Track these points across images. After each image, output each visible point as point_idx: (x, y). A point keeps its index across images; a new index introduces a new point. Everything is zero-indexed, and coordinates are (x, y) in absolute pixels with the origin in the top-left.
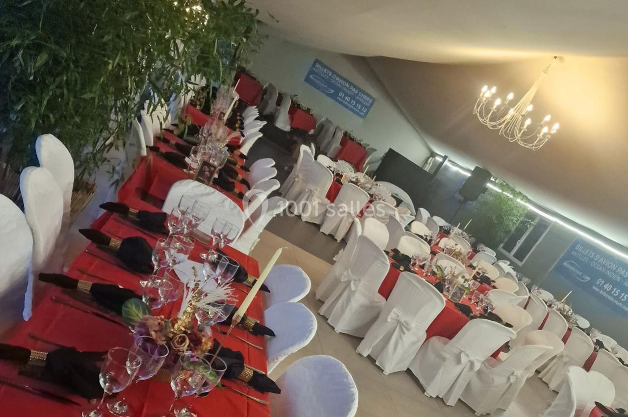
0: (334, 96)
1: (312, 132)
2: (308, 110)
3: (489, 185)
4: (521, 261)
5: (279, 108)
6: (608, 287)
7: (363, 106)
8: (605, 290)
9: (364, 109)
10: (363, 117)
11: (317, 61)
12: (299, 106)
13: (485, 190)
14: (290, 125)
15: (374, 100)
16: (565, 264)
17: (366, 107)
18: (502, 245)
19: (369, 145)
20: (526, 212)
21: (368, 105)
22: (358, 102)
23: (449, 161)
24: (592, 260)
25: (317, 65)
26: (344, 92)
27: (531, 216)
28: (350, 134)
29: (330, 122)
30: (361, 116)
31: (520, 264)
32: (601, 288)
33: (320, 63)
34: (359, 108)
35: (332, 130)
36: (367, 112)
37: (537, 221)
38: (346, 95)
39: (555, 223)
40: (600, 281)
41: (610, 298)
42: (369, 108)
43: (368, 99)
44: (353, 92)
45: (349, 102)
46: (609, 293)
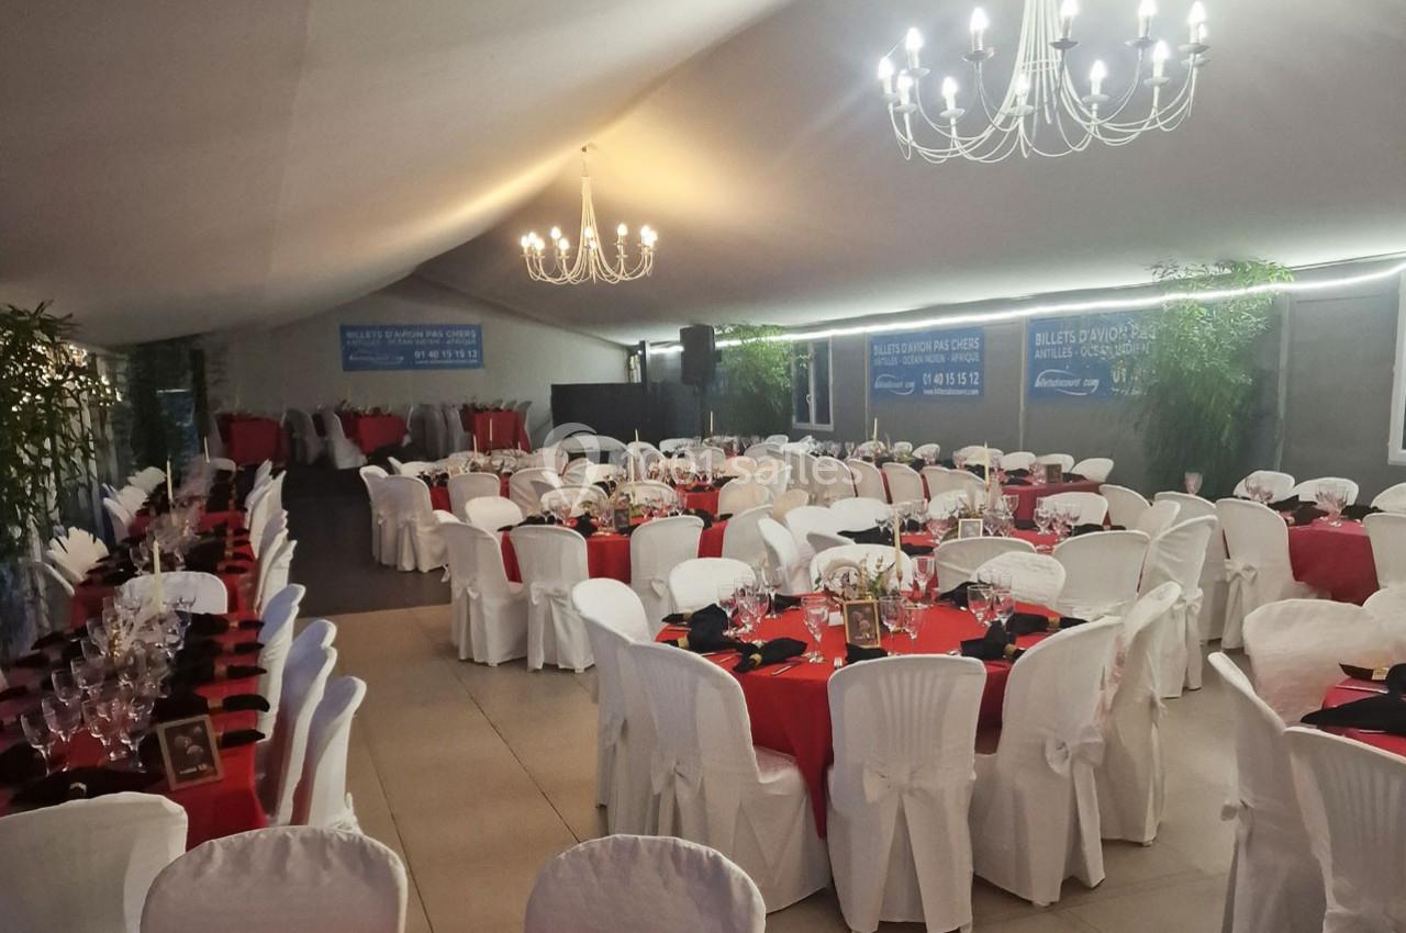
0: (411, 364)
1: (407, 440)
2: (376, 411)
3: (720, 344)
4: (828, 422)
5: (326, 439)
6: (938, 379)
7: (466, 348)
8: (939, 386)
9: (472, 354)
10: (480, 365)
11: (344, 329)
12: (357, 415)
13: (719, 354)
14: (363, 453)
15: (478, 329)
16: (877, 386)
17: (472, 347)
18: (794, 419)
19: (515, 402)
20: (791, 347)
21: (474, 342)
22: (455, 347)
23: (652, 345)
24: (901, 355)
25: (349, 335)
26: (421, 348)
27: (800, 348)
28: (473, 405)
29: (427, 407)
30: (474, 366)
31: (830, 427)
32: (932, 386)
33: (353, 328)
34: (463, 356)
35: (438, 416)
36: (480, 357)
37: (811, 350)
38: (428, 348)
39: (834, 338)
40: (926, 377)
41: (950, 392)
42: (479, 346)
43: (467, 334)
44: (436, 338)
45: (441, 357)
46: (944, 386)
